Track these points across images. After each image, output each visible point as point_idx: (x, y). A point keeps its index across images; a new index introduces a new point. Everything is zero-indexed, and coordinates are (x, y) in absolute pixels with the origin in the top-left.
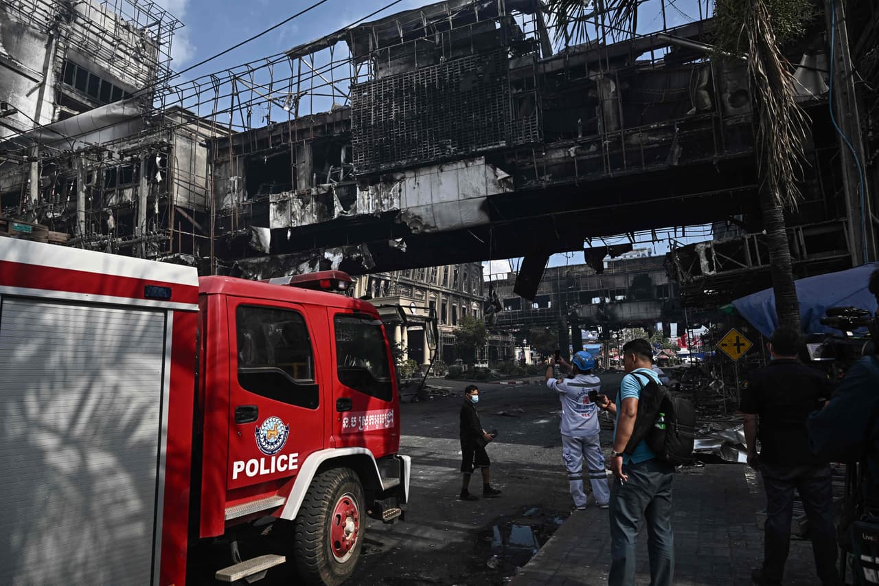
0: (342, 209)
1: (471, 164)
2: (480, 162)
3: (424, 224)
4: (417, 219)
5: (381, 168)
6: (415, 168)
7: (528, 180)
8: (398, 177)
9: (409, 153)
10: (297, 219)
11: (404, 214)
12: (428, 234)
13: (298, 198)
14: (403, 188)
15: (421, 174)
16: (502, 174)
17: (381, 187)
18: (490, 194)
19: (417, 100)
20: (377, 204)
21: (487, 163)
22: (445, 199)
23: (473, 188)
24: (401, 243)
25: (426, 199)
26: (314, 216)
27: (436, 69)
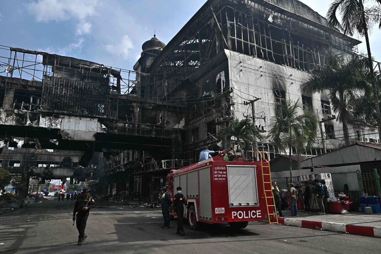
0: (30, 122)
1: (92, 120)
2: (96, 120)
3: (69, 136)
4: (67, 134)
5: (55, 111)
6: (70, 115)
7: (110, 130)
8: (61, 117)
9: (68, 109)
10: (2, 121)
11: (62, 131)
12: (69, 140)
13: (5, 112)
14: (63, 121)
15: (72, 118)
16: (104, 127)
17: (52, 118)
18: (98, 132)
19: (74, 91)
20: (49, 124)
21: (98, 121)
22: (81, 129)
23: (92, 129)
24: (56, 141)
25: (72, 127)
26: (14, 122)
27: (84, 83)
